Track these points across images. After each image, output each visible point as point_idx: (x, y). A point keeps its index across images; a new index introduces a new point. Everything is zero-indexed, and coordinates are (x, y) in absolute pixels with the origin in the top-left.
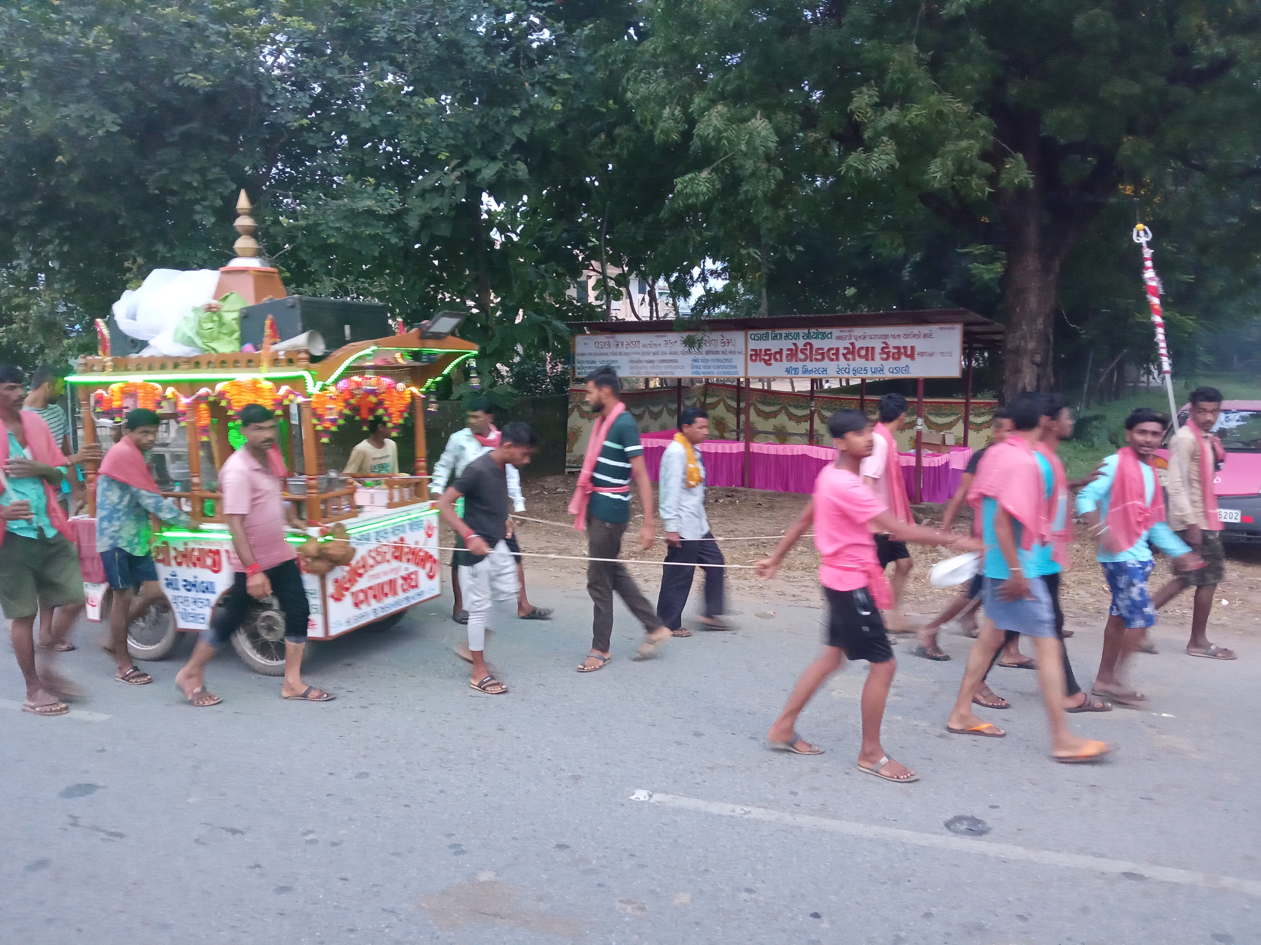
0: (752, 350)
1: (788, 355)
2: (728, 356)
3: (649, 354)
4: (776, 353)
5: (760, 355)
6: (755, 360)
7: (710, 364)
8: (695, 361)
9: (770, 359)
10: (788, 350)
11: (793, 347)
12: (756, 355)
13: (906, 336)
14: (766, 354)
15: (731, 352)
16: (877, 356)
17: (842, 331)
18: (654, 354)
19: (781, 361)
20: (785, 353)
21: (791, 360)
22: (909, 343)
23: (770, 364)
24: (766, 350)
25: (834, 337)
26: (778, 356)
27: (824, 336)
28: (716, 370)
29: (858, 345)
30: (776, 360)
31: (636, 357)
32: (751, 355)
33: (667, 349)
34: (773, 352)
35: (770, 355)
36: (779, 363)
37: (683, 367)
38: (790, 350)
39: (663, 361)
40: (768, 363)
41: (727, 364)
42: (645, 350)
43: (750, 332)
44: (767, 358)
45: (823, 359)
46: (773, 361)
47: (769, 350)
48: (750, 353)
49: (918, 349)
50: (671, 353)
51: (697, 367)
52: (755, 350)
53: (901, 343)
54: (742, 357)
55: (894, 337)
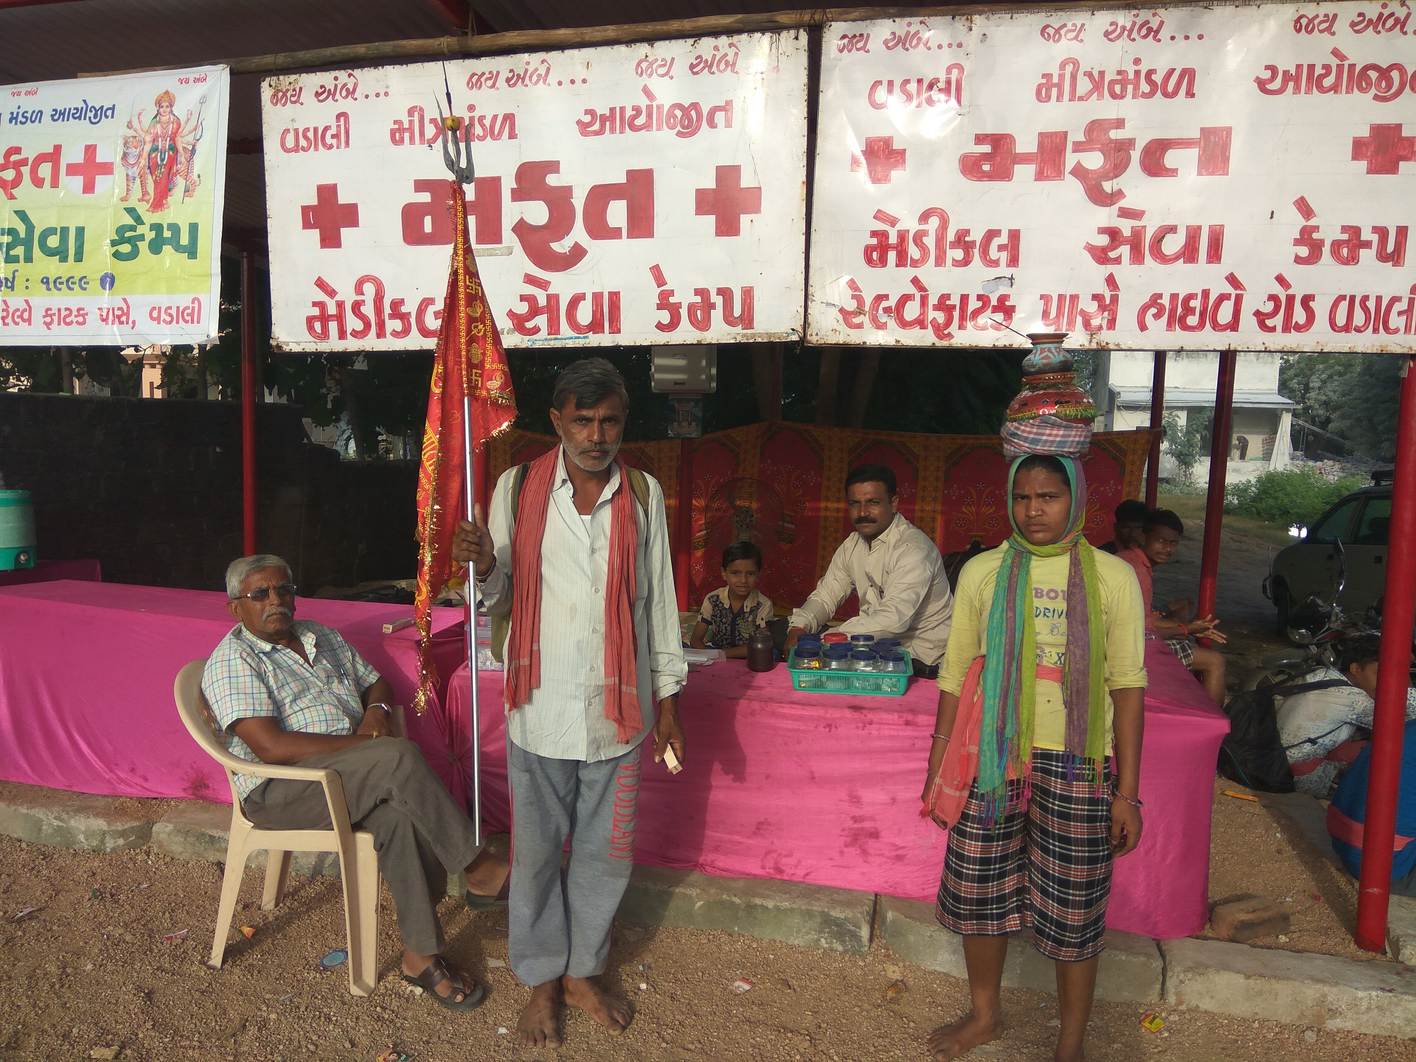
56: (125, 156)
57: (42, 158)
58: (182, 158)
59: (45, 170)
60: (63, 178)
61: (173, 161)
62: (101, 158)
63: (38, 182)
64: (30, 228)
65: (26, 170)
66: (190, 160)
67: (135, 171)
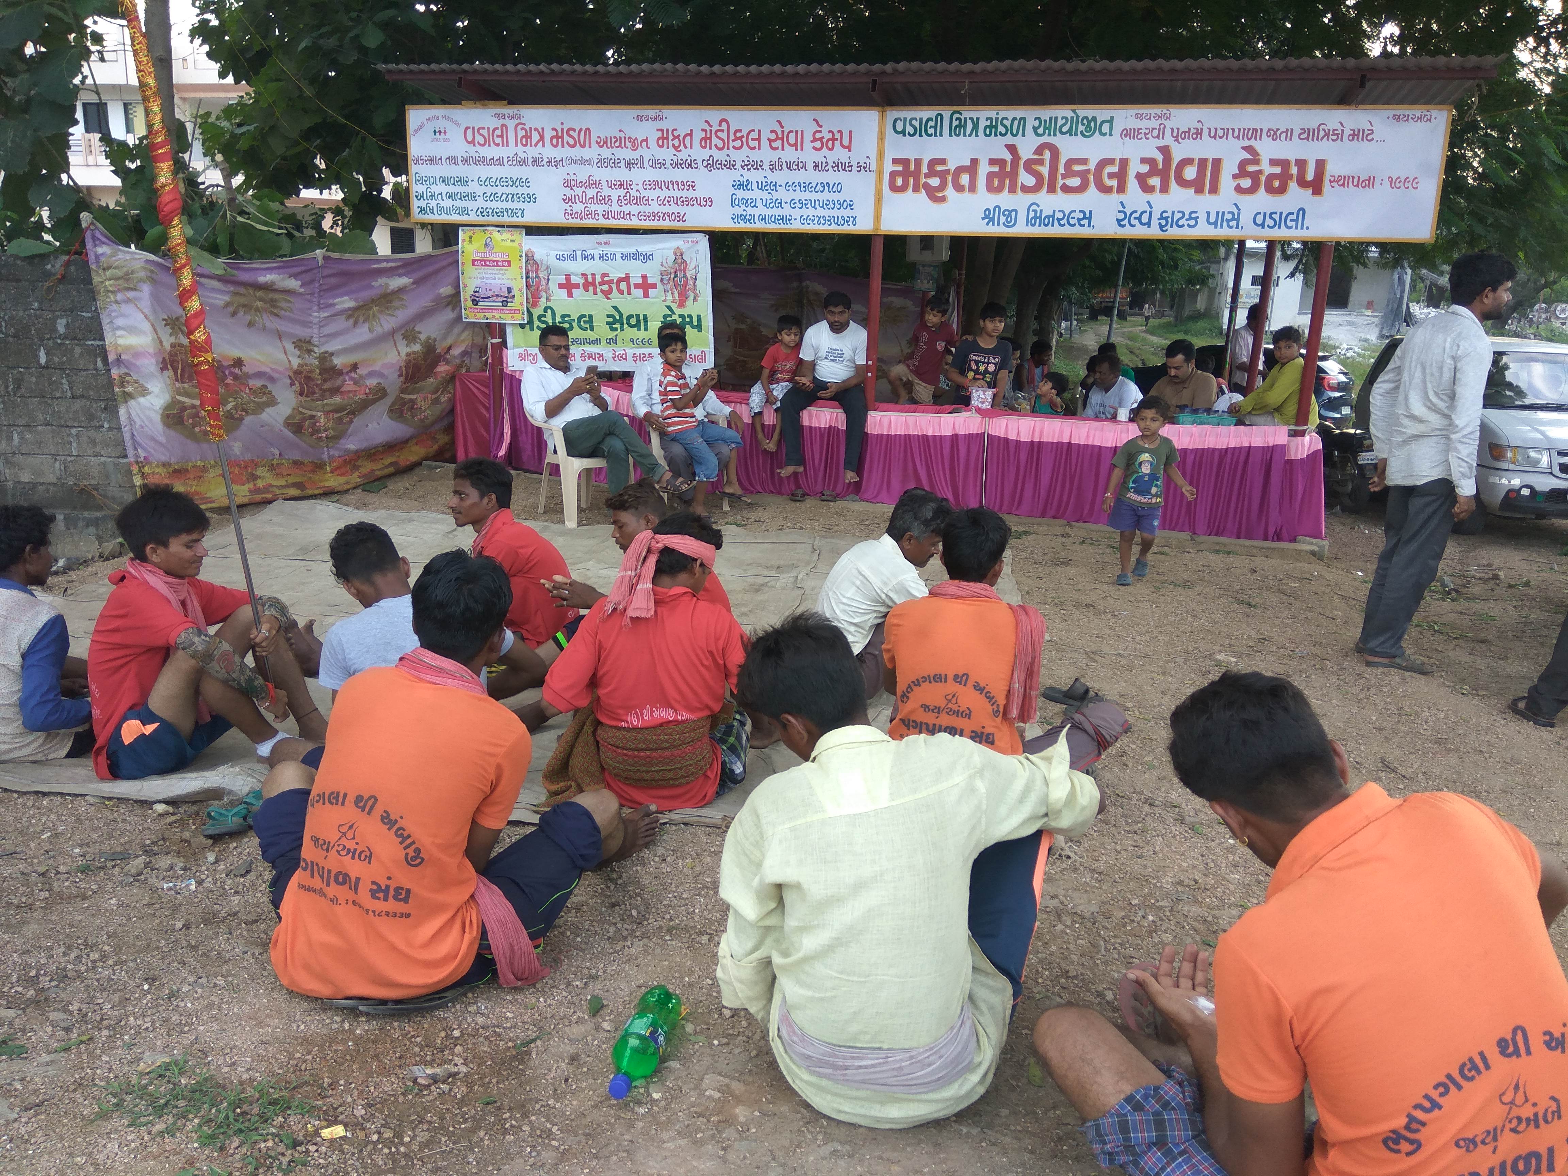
0: (895, 161)
1: (990, 176)
2: (831, 177)
3: (615, 164)
4: (960, 170)
5: (916, 174)
6: (903, 189)
7: (781, 194)
8: (742, 186)
9: (943, 186)
10: (992, 162)
11: (1008, 157)
12: (905, 174)
13: (1309, 135)
14: (932, 173)
15: (837, 166)
16: (1227, 182)
17: (1139, 117)
18: (629, 165)
19: (972, 189)
20: (984, 169)
21: (999, 189)
22: (1311, 152)
23: (943, 199)
24: (933, 163)
25: (1117, 130)
26: (965, 179)
27: (1091, 128)
28: (796, 213)
29: (1178, 153)
30: (959, 188)
31: (582, 173)
32: (893, 175)
33: (667, 154)
34: (951, 166)
35: (943, 175)
36: (966, 194)
37: (708, 202)
38: (1000, 162)
39: (656, 184)
40: (935, 196)
41: (826, 196)
42: (606, 153)
43: (893, 114)
44: (935, 182)
45: (1082, 189)
46: (950, 192)
47: (943, 162)
48: (889, 167)
49: (1332, 169)
50: (676, 165)
51: (746, 202)
52: (905, 162)
53: (1290, 150)
54: (870, 179)
55: (1274, 134)
56: (662, 280)
57: (620, 280)
58: (690, 282)
59: (623, 286)
60: (633, 290)
61: (686, 283)
62: (650, 281)
63: (621, 292)
64: (621, 315)
65: (614, 286)
66: (694, 284)
67: (668, 287)
